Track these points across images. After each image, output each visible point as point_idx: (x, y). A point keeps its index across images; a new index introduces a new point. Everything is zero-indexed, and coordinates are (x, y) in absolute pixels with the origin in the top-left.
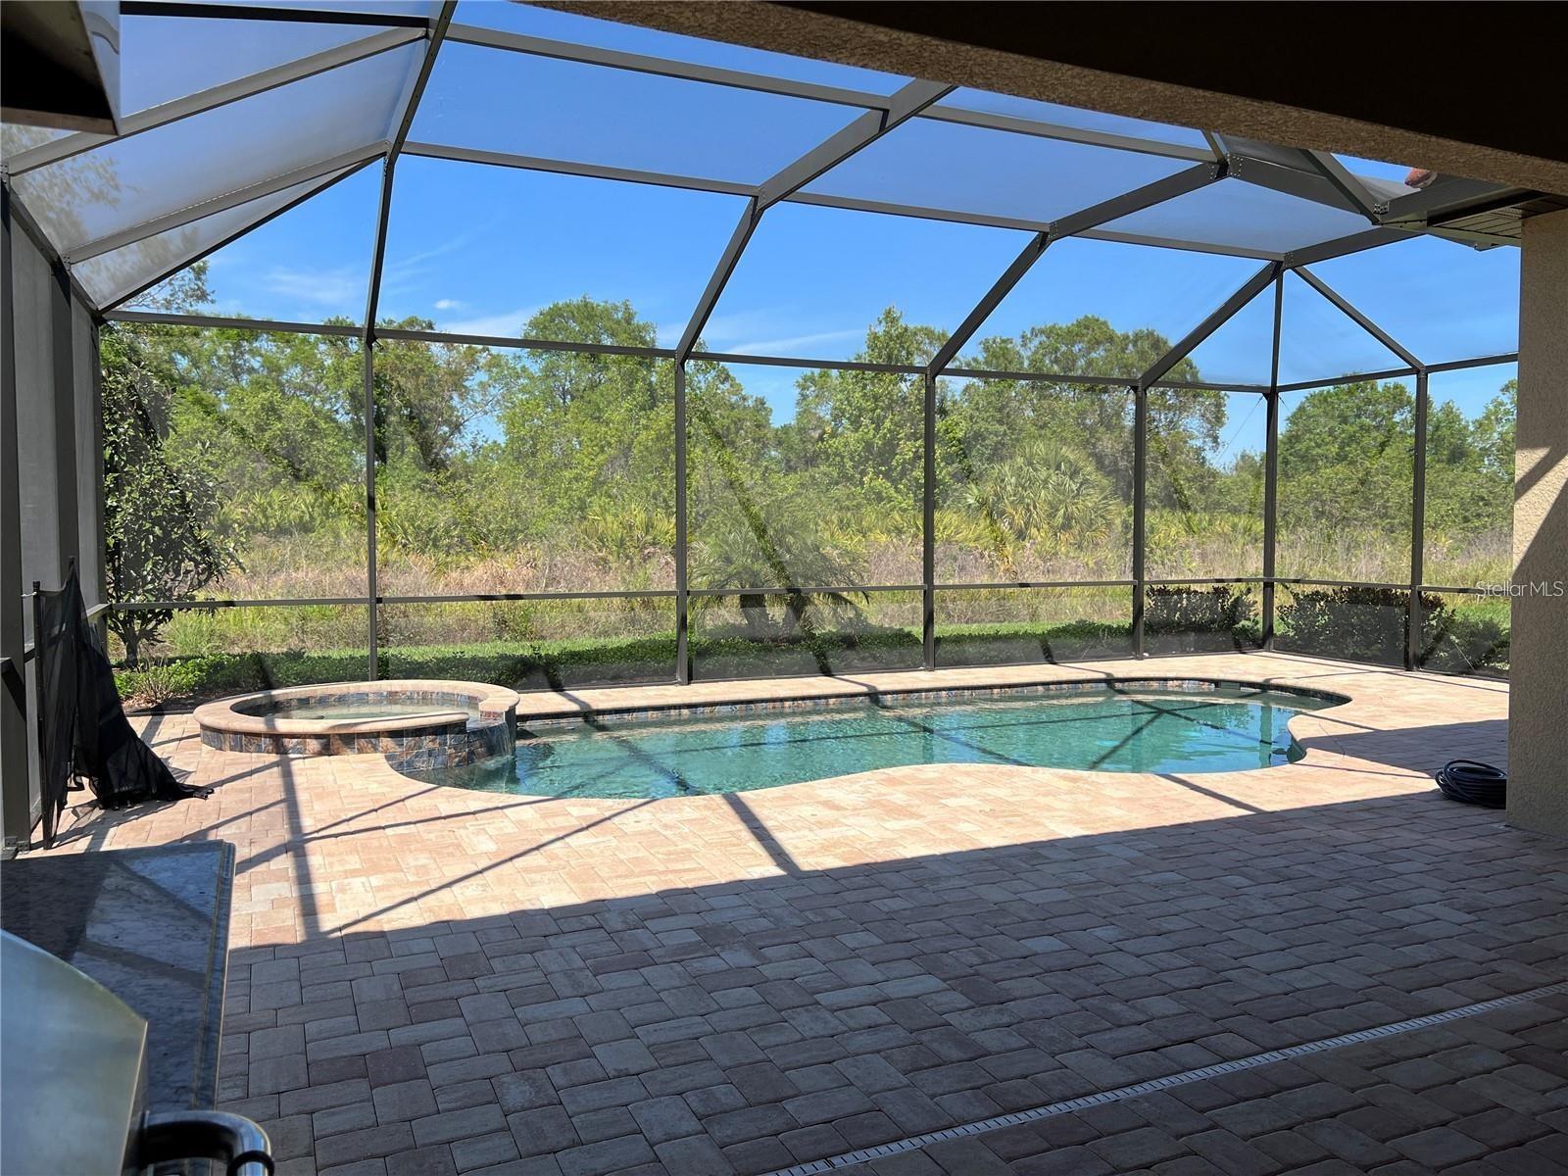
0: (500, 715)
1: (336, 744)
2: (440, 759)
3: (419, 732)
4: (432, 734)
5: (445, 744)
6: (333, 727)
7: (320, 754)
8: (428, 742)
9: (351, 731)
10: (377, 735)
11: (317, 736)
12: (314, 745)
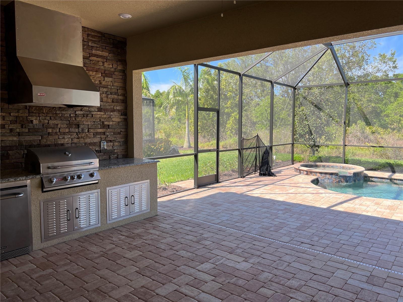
0: (352, 174)
1: (309, 173)
2: (331, 180)
3: (326, 173)
4: (329, 174)
5: (332, 177)
6: (308, 170)
7: (306, 175)
8: (328, 176)
9: (311, 171)
10: (317, 172)
11: (306, 171)
12: (305, 173)
